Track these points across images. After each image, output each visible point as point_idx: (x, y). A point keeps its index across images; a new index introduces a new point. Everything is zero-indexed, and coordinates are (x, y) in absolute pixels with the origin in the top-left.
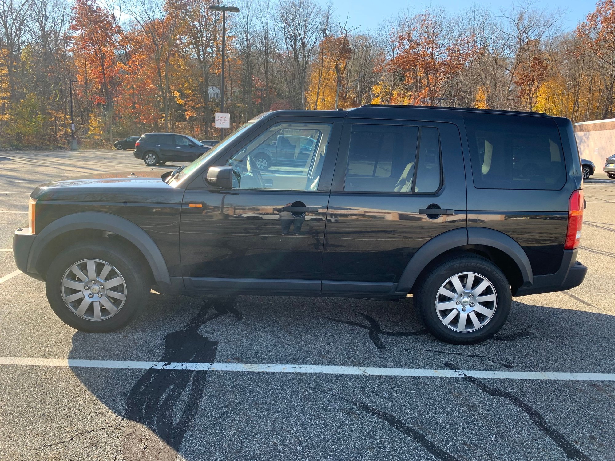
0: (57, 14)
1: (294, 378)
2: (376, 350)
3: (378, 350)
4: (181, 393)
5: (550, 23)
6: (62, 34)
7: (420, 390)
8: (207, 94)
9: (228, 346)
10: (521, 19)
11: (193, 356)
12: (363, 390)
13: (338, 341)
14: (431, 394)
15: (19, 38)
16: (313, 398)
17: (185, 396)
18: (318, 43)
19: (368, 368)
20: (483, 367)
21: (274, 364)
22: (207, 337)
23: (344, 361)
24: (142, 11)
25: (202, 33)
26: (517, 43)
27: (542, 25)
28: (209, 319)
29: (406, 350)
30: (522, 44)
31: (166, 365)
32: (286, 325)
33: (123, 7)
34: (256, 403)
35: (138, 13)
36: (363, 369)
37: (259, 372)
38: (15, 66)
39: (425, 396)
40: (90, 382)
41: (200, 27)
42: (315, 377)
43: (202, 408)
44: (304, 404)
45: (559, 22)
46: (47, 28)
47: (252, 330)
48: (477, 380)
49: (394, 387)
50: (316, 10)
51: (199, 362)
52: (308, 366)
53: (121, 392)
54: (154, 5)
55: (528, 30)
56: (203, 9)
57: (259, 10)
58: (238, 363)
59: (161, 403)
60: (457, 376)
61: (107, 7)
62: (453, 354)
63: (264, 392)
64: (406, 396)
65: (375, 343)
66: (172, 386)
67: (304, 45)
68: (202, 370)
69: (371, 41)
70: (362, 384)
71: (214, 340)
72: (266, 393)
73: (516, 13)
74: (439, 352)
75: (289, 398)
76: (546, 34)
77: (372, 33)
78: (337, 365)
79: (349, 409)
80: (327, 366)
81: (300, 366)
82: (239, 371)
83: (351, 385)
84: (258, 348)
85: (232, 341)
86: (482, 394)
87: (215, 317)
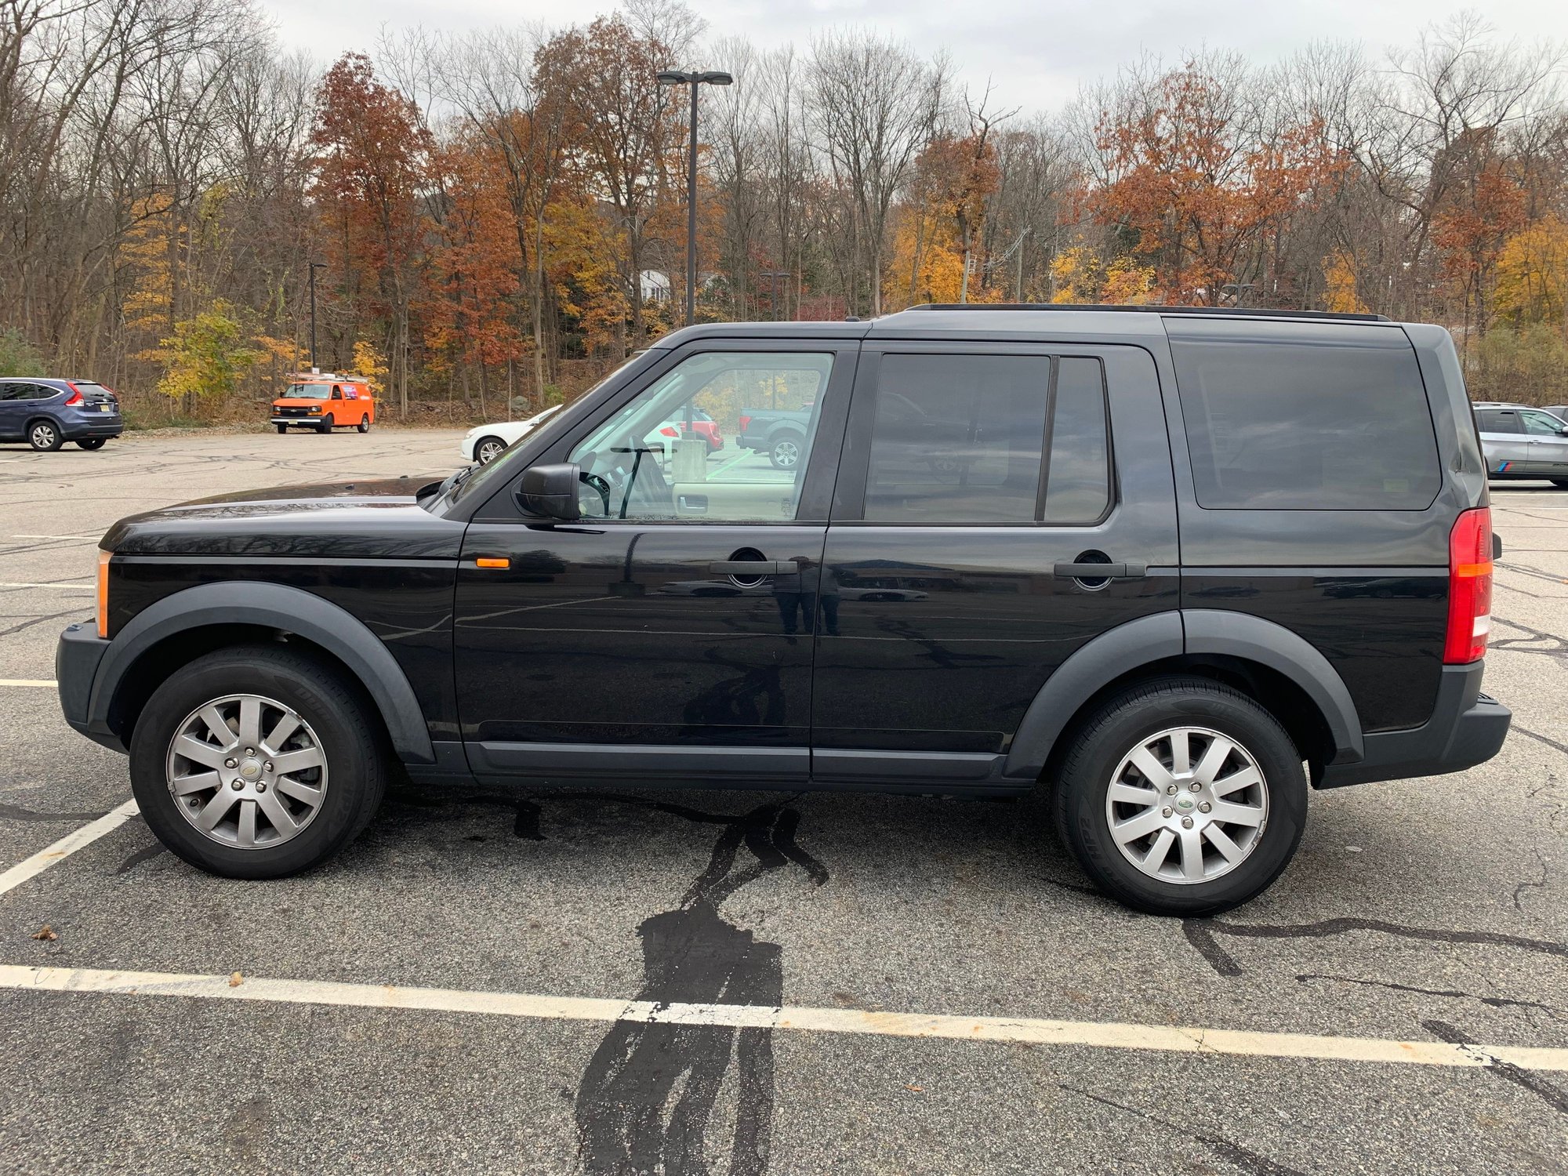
0: (282, 106)
1: (1011, 1057)
2: (1217, 977)
3: (1222, 978)
4: (715, 1095)
5: (1526, 82)
6: (291, 156)
7: (1377, 1102)
8: (637, 289)
9: (809, 957)
10: (1445, 75)
11: (722, 985)
12: (1211, 1099)
13: (1103, 950)
14: (1412, 1118)
15: (195, 167)
16: (1080, 1120)
17: (727, 1102)
18: (914, 154)
19: (1209, 1032)
20: (1538, 1035)
21: (945, 1013)
22: (749, 933)
23: (1136, 1009)
24: (481, 92)
25: (625, 139)
26: (1437, 137)
27: (1502, 87)
28: (743, 878)
29: (1301, 979)
30: (1450, 139)
31: (659, 1010)
32: (949, 902)
33: (438, 84)
34: (925, 1131)
35: (472, 98)
36: (1197, 1033)
37: (912, 1038)
38: (183, 235)
39: (1396, 1123)
40: (469, 1054)
41: (621, 124)
42: (1068, 1055)
43: (780, 1142)
44: (1058, 1135)
45: (1551, 79)
46: (258, 141)
47: (861, 913)
48: (1532, 1075)
49: (1299, 1092)
50: (909, 72)
51: (743, 1002)
52: (1039, 1022)
53: (556, 1085)
54: (511, 76)
55: (1466, 102)
56: (628, 83)
57: (767, 79)
58: (848, 1007)
59: (666, 1121)
60: (1472, 1063)
61: (397, 85)
62: (1439, 993)
63: (939, 1096)
64: (1341, 1120)
65: (1207, 957)
66: (688, 1072)
67: (877, 162)
68: (757, 1028)
69: (1047, 145)
70: (1204, 1081)
71: (769, 941)
72: (944, 1100)
73: (1432, 62)
74: (1394, 986)
75: (1010, 1116)
76: (1515, 111)
77: (1048, 123)
78: (1118, 1020)
79: (1189, 1156)
80: (1093, 1024)
81: (1017, 1021)
82: (856, 1034)
83: (1175, 1082)
84: (891, 965)
85: (816, 943)
86: (1561, 1120)
87: (756, 875)
